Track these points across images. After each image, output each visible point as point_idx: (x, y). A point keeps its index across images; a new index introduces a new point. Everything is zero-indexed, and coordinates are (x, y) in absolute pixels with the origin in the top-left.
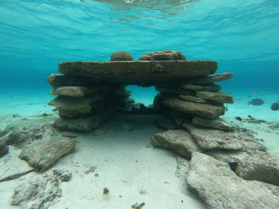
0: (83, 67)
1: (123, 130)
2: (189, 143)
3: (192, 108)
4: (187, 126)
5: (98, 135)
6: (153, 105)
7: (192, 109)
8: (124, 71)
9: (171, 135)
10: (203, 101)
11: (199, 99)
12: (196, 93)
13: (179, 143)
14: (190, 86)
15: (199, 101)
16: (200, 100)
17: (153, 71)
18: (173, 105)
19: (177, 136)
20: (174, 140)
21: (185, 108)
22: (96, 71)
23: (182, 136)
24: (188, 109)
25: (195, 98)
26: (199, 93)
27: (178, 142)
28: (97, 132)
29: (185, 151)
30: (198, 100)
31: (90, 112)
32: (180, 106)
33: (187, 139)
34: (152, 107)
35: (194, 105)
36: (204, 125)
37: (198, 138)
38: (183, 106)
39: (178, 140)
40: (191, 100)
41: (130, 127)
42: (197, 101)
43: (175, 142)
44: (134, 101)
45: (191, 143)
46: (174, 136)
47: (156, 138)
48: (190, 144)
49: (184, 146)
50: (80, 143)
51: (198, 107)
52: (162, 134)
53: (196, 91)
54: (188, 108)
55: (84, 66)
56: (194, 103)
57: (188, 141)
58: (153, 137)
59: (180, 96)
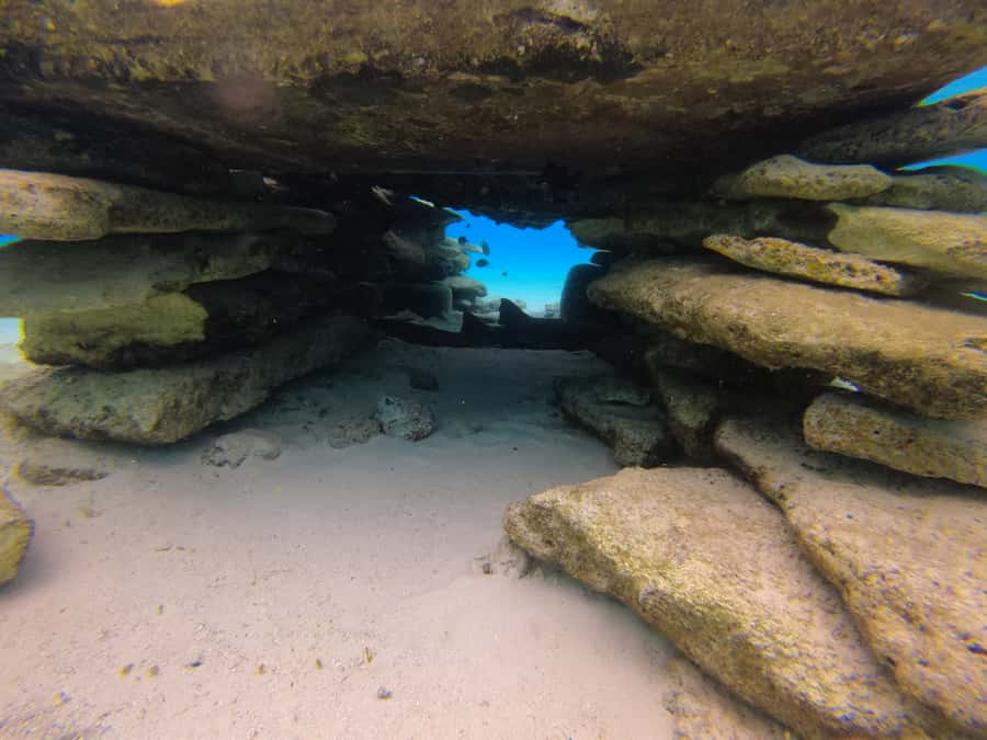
0: (51, 26)
1: (382, 431)
2: (780, 600)
3: (814, 327)
4: (751, 453)
5: (234, 461)
6: (559, 308)
7: (809, 340)
8: (322, 58)
9: (634, 518)
10: (893, 279)
11: (859, 263)
12: (831, 220)
13: (699, 594)
14: (791, 174)
15: (858, 281)
16: (865, 273)
17: (522, 49)
18: (657, 306)
19: (683, 523)
20: (662, 568)
21: (753, 330)
22: (143, 63)
23: (715, 533)
24: (780, 339)
25: (823, 257)
26: (852, 219)
27: (689, 587)
28: (230, 444)
29: (742, 664)
30: (850, 269)
31: (198, 335)
32: (710, 309)
33: (754, 561)
34: (557, 316)
35: (820, 306)
36: (897, 459)
37: (864, 578)
38: (734, 311)
39: (688, 567)
40: (799, 270)
41: (417, 420)
42: (843, 280)
43: (663, 585)
44: (483, 289)
45: (795, 606)
46: (660, 525)
47: (538, 516)
48: (786, 620)
49: (736, 625)
50: (100, 514)
51: (858, 324)
52: (576, 494)
53: (834, 208)
54: (778, 332)
55: (54, 19)
56: (822, 292)
57: (764, 579)
58: (517, 510)
59: (714, 242)
